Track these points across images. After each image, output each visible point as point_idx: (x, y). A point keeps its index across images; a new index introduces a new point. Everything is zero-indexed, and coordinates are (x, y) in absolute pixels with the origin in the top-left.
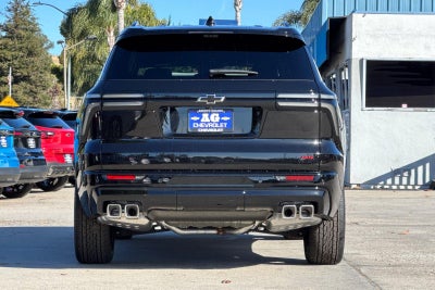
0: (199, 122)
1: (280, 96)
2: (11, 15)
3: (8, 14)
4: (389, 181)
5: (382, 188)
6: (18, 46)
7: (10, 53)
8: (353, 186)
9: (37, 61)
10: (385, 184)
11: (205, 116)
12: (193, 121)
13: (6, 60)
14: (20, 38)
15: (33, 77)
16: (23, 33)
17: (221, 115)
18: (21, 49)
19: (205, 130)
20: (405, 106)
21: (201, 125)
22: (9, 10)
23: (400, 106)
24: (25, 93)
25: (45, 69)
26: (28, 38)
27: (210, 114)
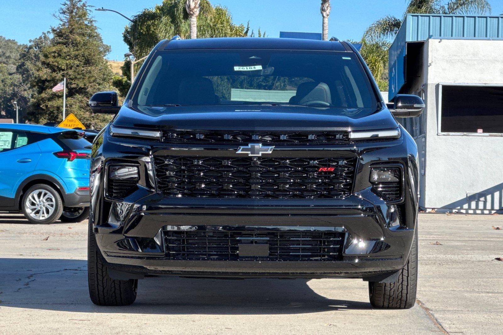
2: (65, 18)
3: (62, 16)
4: (466, 206)
5: (459, 213)
6: (73, 53)
7: (64, 62)
8: (428, 210)
9: (95, 70)
10: (462, 208)
13: (60, 69)
14: (75, 44)
15: (89, 90)
16: (79, 38)
18: (76, 57)
20: (480, 131)
22: (64, 13)
23: (476, 131)
24: (81, 107)
25: (104, 80)
26: (85, 44)
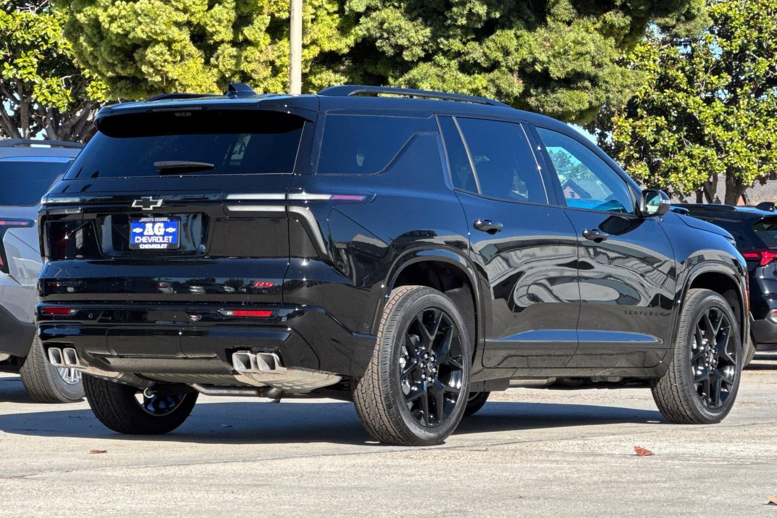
0: (141, 235)
1: (231, 197)
11: (149, 226)
12: (136, 234)
17: (167, 225)
19: (147, 247)
21: (144, 239)
27: (154, 223)
